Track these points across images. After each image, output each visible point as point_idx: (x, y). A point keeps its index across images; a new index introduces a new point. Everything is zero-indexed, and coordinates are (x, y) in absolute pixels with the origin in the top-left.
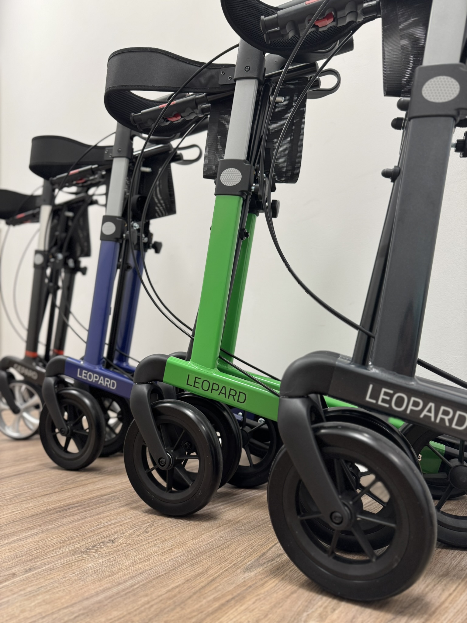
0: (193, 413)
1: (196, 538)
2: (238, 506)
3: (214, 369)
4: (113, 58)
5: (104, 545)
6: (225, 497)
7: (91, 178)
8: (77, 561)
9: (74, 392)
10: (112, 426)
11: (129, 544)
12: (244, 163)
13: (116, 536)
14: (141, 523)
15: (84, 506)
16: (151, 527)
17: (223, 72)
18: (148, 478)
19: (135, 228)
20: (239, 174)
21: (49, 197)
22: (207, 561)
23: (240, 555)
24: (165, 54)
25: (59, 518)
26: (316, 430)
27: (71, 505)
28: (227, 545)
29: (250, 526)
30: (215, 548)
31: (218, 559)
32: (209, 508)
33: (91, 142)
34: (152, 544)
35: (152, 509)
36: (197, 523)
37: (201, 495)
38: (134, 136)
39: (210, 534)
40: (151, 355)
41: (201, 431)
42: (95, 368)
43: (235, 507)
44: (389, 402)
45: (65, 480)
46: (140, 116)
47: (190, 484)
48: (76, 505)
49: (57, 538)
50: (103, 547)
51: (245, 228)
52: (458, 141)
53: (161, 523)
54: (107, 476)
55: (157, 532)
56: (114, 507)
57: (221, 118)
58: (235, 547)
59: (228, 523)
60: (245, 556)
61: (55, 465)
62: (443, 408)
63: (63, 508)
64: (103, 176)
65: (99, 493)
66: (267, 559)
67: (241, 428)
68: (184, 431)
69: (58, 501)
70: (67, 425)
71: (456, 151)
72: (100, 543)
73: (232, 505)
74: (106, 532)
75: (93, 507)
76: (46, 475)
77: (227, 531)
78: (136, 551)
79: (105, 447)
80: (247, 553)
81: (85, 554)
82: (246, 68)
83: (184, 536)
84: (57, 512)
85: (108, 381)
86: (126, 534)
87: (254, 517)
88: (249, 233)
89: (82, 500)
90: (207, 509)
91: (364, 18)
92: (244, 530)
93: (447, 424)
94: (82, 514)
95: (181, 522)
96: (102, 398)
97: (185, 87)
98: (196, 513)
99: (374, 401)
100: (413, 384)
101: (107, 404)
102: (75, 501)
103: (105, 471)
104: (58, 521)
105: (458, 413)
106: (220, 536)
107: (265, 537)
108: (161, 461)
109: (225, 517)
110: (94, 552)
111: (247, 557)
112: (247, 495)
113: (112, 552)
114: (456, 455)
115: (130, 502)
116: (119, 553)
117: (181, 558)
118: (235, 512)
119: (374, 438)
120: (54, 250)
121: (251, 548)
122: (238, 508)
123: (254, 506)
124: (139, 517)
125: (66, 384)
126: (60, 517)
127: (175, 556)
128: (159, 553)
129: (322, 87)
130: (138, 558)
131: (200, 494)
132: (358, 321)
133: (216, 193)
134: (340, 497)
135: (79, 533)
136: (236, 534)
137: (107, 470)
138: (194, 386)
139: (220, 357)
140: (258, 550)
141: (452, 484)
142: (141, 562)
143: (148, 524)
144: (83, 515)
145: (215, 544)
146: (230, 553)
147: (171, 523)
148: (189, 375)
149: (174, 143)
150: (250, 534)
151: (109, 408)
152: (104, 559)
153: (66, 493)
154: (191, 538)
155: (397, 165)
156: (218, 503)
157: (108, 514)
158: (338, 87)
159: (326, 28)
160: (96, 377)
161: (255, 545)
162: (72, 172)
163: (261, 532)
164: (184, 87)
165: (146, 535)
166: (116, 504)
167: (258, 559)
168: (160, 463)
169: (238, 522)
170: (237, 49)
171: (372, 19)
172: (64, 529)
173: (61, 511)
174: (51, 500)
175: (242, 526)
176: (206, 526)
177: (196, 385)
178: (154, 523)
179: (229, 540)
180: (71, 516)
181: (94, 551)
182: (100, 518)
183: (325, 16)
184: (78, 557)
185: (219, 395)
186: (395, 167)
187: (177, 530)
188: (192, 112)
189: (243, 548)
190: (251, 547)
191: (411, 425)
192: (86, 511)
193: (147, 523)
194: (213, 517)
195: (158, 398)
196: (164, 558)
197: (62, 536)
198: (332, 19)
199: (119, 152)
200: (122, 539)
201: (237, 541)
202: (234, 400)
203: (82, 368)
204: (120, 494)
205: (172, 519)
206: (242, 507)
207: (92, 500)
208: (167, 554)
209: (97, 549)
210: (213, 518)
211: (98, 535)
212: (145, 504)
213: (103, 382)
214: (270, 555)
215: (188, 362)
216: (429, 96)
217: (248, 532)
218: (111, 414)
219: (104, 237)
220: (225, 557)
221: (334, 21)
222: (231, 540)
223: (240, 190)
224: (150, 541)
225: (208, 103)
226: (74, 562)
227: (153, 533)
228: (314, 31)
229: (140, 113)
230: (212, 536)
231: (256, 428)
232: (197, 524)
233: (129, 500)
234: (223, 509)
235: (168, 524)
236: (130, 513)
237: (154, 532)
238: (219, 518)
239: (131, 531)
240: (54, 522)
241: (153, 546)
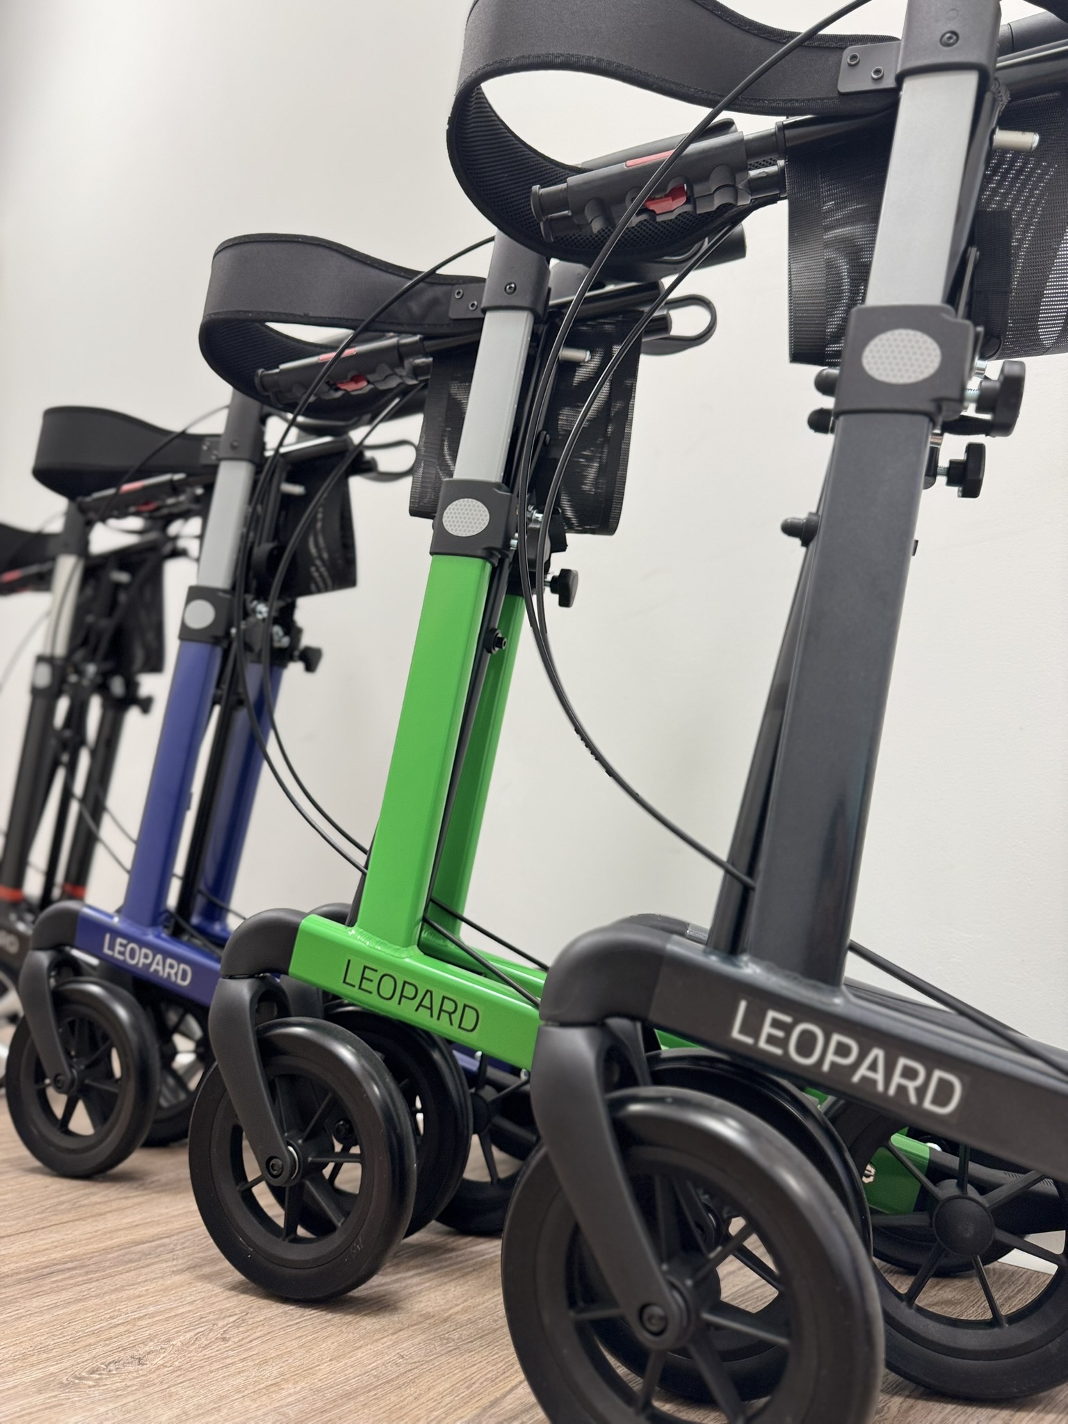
0: (353, 1053)
1: (340, 1356)
2: (454, 1279)
3: (409, 948)
4: (224, 252)
5: (118, 1368)
6: (427, 1252)
7: (171, 501)
8: (46, 1409)
9: (95, 989)
10: (181, 1072)
11: (179, 1368)
12: (496, 490)
13: (151, 1346)
14: (217, 1316)
15: (86, 1269)
16: (238, 1327)
17: (458, 293)
18: (242, 1204)
19: (259, 616)
20: (484, 511)
21: (76, 538)
22: (358, 1415)
23: (439, 1403)
24: (336, 251)
25: (22, 1297)
26: (616, 1106)
27: (56, 1264)
28: (411, 1378)
29: (472, 1331)
30: (381, 1384)
31: (384, 1412)
32: (383, 1282)
33: (175, 426)
34: (232, 1370)
35: (247, 1281)
36: (349, 1318)
37: (361, 1250)
38: (269, 415)
39: (375, 1349)
40: (266, 909)
41: (367, 1096)
42: (145, 934)
43: (446, 1280)
44: (783, 1043)
45: (55, 1200)
46: (276, 377)
47: (339, 1221)
48: (70, 1265)
49: (9, 1347)
50: (114, 1374)
51: (496, 627)
52: (953, 463)
53: (262, 1318)
54: (154, 1195)
55: (250, 1339)
56: (157, 1274)
57: (455, 389)
58: (429, 1383)
59: (422, 1322)
60: (450, 1405)
61: (37, 1164)
62: (902, 1062)
63: (35, 1273)
64: (197, 499)
65: (130, 1238)
66: (502, 1414)
67: (473, 1090)
68: (330, 1095)
69: (27, 1253)
70: (71, 1067)
71: (950, 483)
72: (110, 1363)
73: (439, 1276)
74: (129, 1337)
75: (107, 1272)
76: (9, 1188)
77: (417, 1343)
78: (193, 1386)
79: (156, 1122)
80: (456, 1399)
81: (67, 1391)
82: (508, 287)
83: (312, 1351)
84: (19, 1282)
85: (171, 966)
86: (174, 1343)
87: (486, 1307)
88: (505, 640)
89: (84, 1254)
90: (377, 1283)
91: (752, 200)
92: (458, 1339)
93: (913, 1099)
94: (77, 1288)
95: (310, 1315)
96: (163, 1006)
97: (377, 320)
98: (350, 1294)
99: (749, 1040)
100: (838, 1003)
101: (172, 1017)
102: (68, 1255)
103: (152, 1182)
104: (18, 1304)
105: (938, 1074)
106: (398, 1353)
107: (504, 1359)
108: (273, 1165)
109: (417, 1306)
110: (90, 1387)
111: (455, 1410)
112: (479, 1252)
113: (134, 1388)
114: (951, 1169)
115: (199, 1260)
116: (150, 1390)
117: (296, 1408)
118: (443, 1295)
119: (751, 1133)
120: (79, 655)
121: (468, 1388)
122: (453, 1284)
123: (491, 1281)
124: (214, 1300)
125: (76, 969)
126: (25, 1294)
127: (281, 1403)
128: (246, 1392)
129: (675, 331)
130: (194, 1405)
131: (359, 1249)
132: (723, 854)
133: (433, 551)
134: (665, 1267)
135: (64, 1336)
136: (438, 1349)
137: (159, 1181)
138: (360, 988)
139: (425, 920)
140: (482, 1393)
141: (942, 1243)
142: (199, 1415)
143: (232, 1319)
144: (81, 1292)
145: (384, 1374)
146: (416, 1398)
147: (288, 1318)
148: (349, 961)
149: (356, 435)
150: (470, 1352)
151: (176, 1029)
152: (111, 1406)
153: (50, 1236)
154: (327, 1358)
155: (814, 510)
156: (408, 1270)
157: (141, 1291)
158: (710, 334)
159: (672, 216)
160: (146, 956)
161: (478, 1380)
162: (127, 487)
163: (496, 1346)
164: (373, 320)
165: (223, 1345)
166: (164, 1265)
167: (479, 1415)
168: (270, 1168)
169: (445, 1320)
170: (491, 244)
171: (773, 200)
172: (29, 1325)
173: (29, 1280)
174: (11, 1251)
175: (454, 1330)
176: (369, 1327)
177: (365, 985)
178: (247, 1317)
179: (417, 1364)
180: (52, 1291)
181: (91, 1383)
182: (119, 1301)
183: (668, 191)
184: (49, 1398)
185: (417, 1010)
186: (811, 514)
187: (298, 1335)
188: (390, 372)
189: (448, 1386)
190: (466, 1384)
191: (842, 1102)
192: (90, 1281)
193: (230, 1316)
194: (389, 1306)
195: (276, 1013)
196: (256, 1405)
197: (20, 1343)
198: (684, 199)
199: (233, 448)
200: (165, 1355)
201: (437, 1368)
202: (451, 1024)
203: (116, 933)
204: (178, 1240)
205: (292, 1307)
206: (461, 1282)
207: (109, 1253)
208: (265, 1397)
209: (99, 1379)
210: (388, 1309)
211: (107, 1342)
212: (232, 1268)
213: (160, 968)
214: (511, 1404)
215: (350, 928)
216: (878, 369)
217: (466, 1346)
218: (180, 1042)
219: (187, 634)
220: (401, 1408)
221: (688, 202)
222: (422, 1365)
223: (484, 546)
224: (229, 1361)
225: (426, 355)
226: (37, 1412)
227: (240, 1341)
228: (645, 220)
229: (277, 371)
230: (378, 1354)
231: (509, 1092)
232: (348, 1322)
233: (196, 1256)
234: (417, 1285)
235: (278, 1319)
236: (195, 1289)
237: (243, 1339)
238: (402, 1309)
239: (188, 1336)
240: (8, 1306)
241: (234, 1375)
